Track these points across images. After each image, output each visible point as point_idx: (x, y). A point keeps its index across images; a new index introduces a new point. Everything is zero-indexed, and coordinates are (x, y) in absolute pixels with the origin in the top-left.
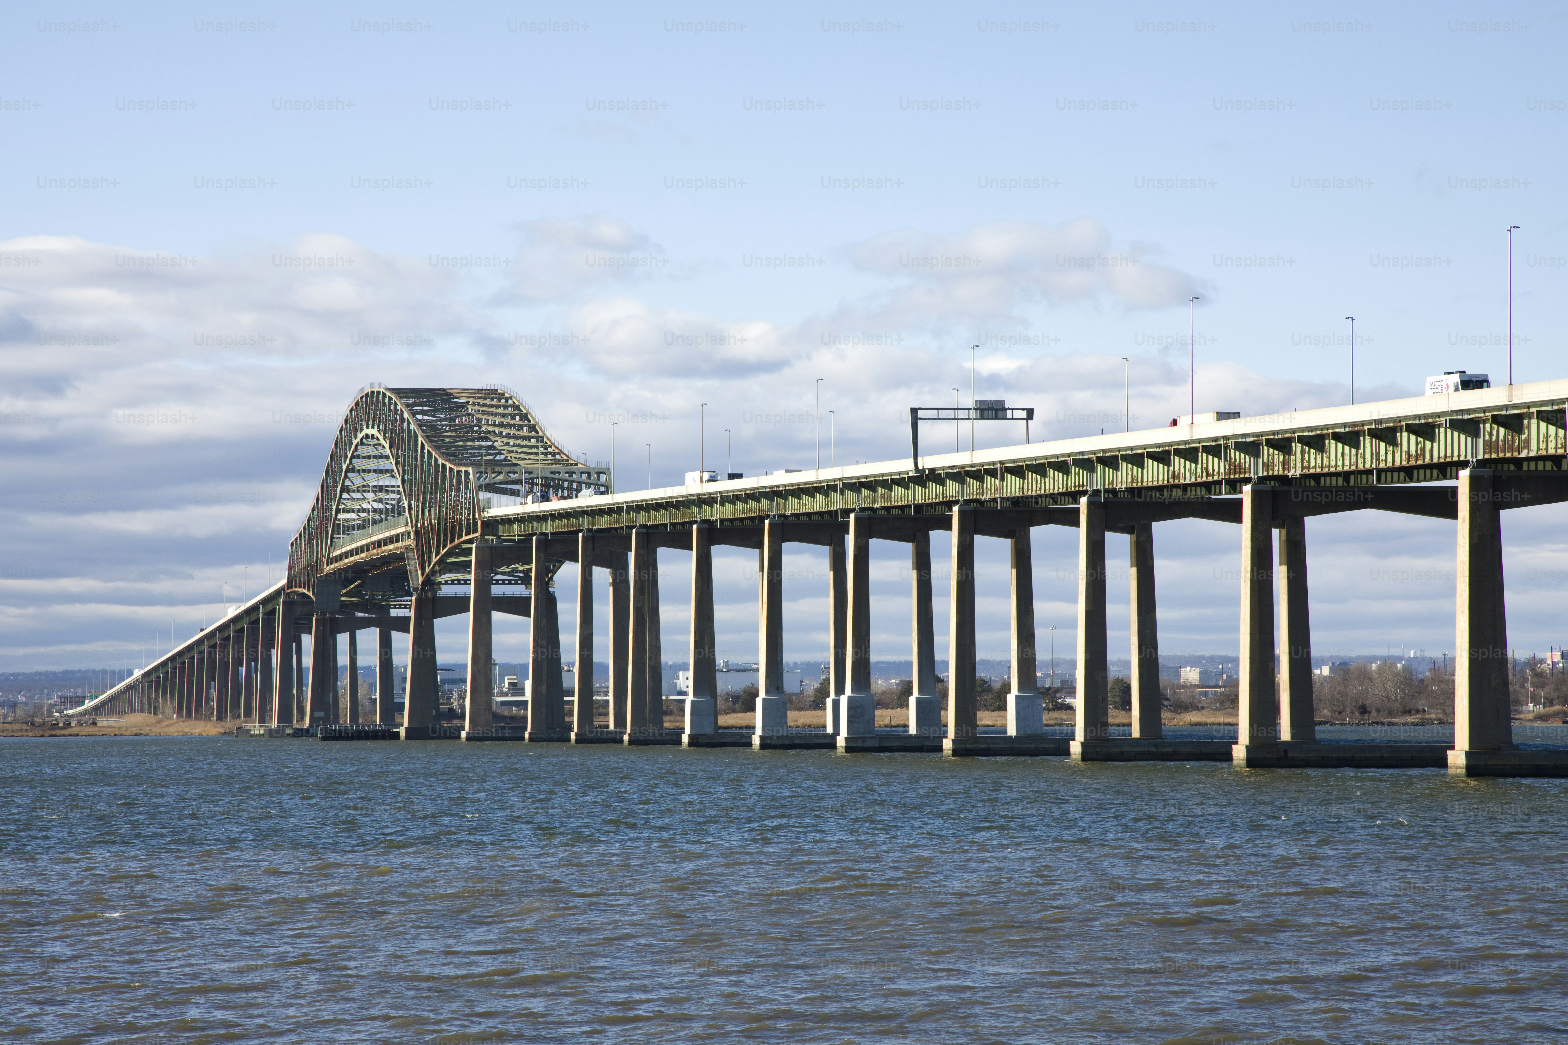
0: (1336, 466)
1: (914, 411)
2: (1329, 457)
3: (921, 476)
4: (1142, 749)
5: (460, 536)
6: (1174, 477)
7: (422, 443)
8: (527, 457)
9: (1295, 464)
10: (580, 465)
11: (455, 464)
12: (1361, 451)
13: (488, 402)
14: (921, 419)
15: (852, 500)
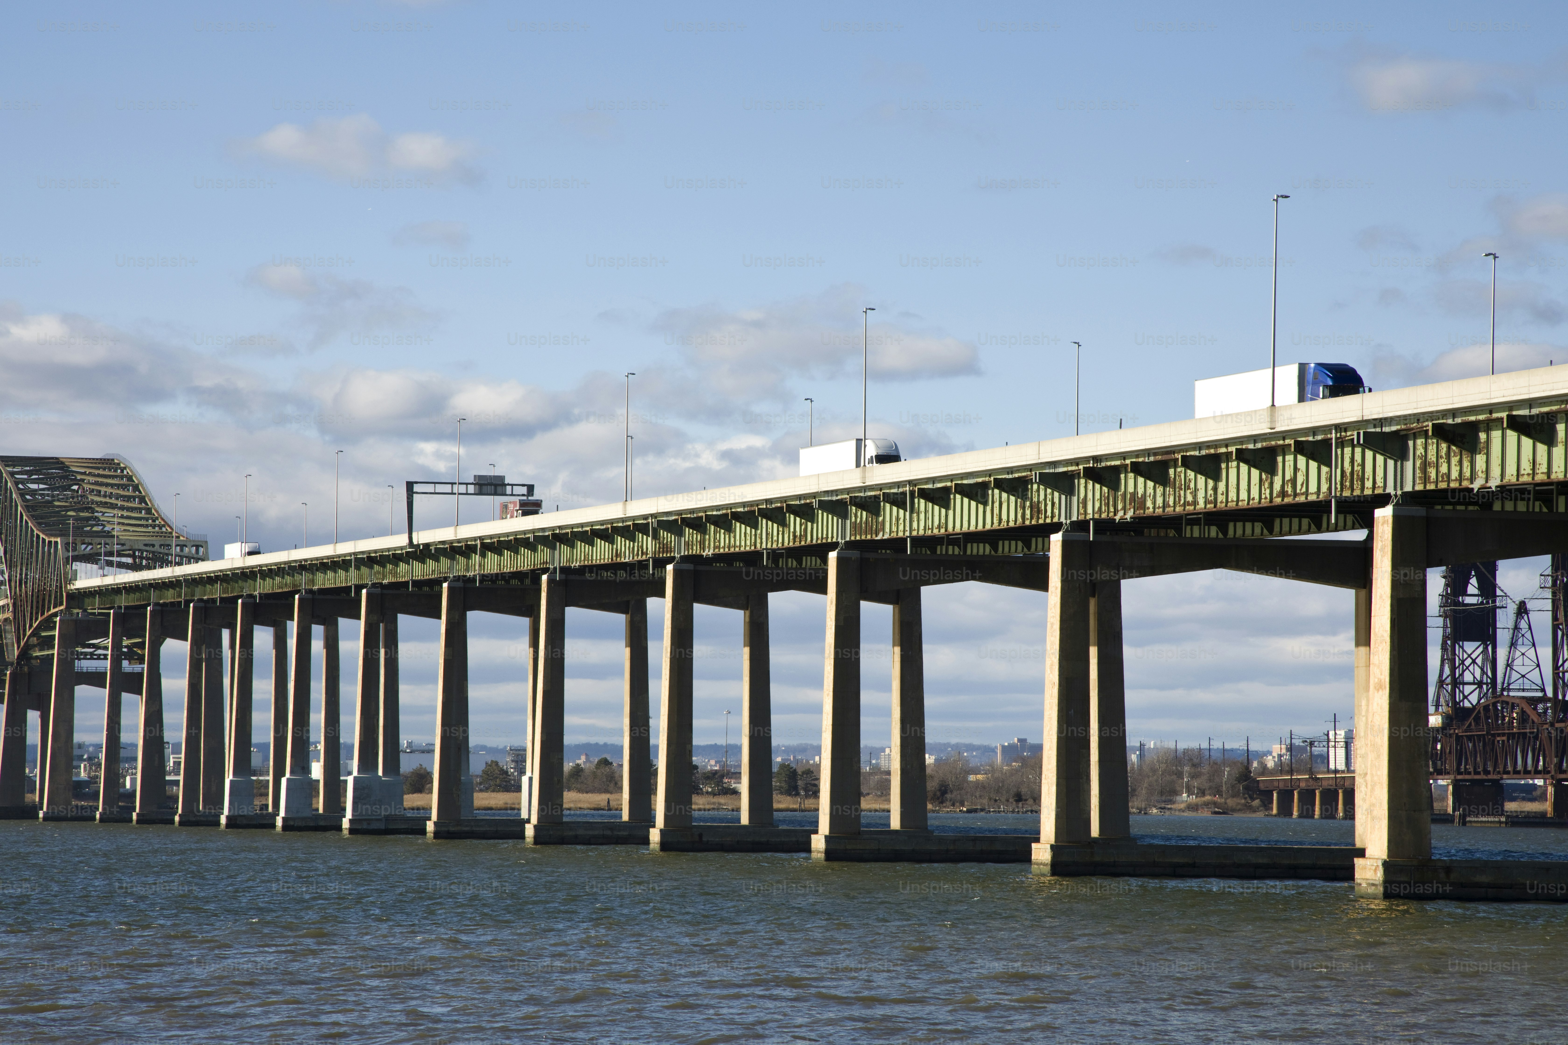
0: (740, 546)
1: (410, 485)
2: (735, 537)
3: (416, 551)
4: (596, 833)
5: (49, 609)
6: (617, 556)
7: (21, 513)
8: (131, 529)
9: (709, 544)
10: (181, 538)
11: (46, 535)
12: (759, 532)
13: (101, 472)
14: (417, 493)
15: (368, 576)
